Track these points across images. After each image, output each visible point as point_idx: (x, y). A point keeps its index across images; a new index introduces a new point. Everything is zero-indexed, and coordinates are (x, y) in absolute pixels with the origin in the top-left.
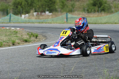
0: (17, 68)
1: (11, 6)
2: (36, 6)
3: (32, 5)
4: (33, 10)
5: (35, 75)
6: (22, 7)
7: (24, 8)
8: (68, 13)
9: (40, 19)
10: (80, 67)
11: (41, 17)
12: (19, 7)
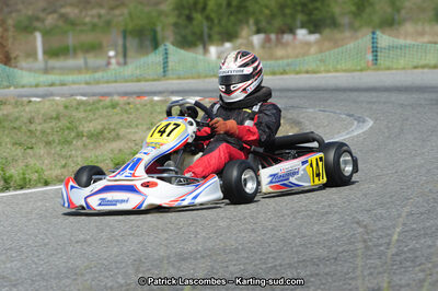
0: (198, 244)
1: (167, 16)
2: (261, 12)
3: (245, 7)
4: (248, 26)
5: (264, 266)
6: (208, 18)
7: (216, 21)
8: (378, 33)
9: (277, 59)
10: (429, 232)
11: (280, 52)
12: (198, 17)
